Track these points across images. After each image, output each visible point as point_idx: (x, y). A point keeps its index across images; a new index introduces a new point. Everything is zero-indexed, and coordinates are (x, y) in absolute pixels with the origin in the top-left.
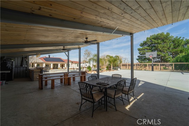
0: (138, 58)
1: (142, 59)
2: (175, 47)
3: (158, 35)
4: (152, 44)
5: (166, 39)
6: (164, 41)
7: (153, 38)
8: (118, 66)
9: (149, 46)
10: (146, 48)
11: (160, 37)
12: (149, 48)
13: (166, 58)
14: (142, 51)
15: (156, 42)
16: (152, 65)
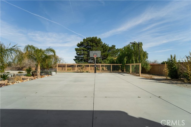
0: (75, 58)
1: (79, 60)
2: (104, 51)
3: (93, 38)
4: (88, 45)
5: (99, 43)
6: (97, 45)
7: (88, 41)
8: (51, 67)
9: (85, 47)
10: (83, 48)
11: (94, 41)
12: (85, 49)
13: (98, 60)
14: (79, 52)
15: (92, 44)
16: (95, 66)
